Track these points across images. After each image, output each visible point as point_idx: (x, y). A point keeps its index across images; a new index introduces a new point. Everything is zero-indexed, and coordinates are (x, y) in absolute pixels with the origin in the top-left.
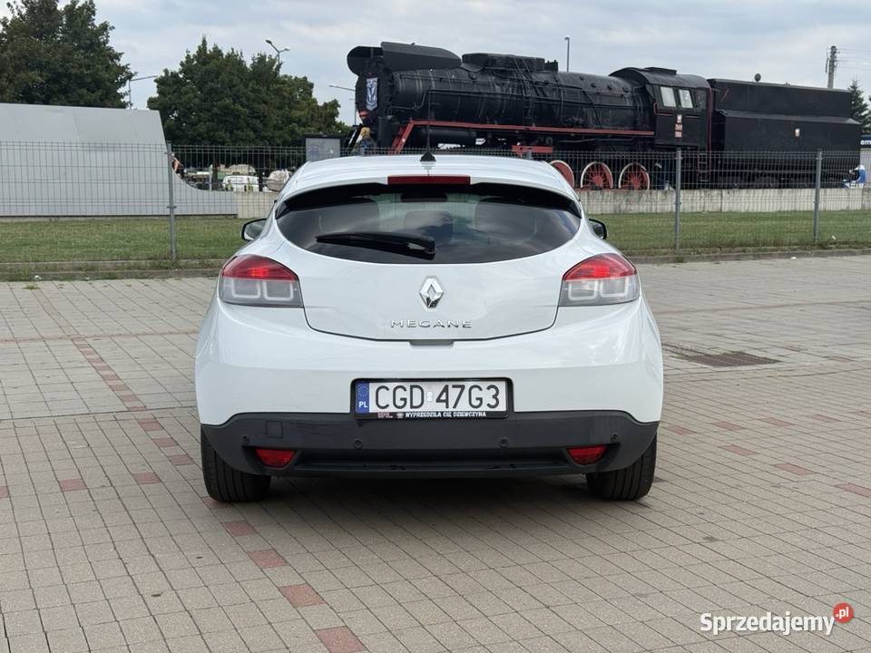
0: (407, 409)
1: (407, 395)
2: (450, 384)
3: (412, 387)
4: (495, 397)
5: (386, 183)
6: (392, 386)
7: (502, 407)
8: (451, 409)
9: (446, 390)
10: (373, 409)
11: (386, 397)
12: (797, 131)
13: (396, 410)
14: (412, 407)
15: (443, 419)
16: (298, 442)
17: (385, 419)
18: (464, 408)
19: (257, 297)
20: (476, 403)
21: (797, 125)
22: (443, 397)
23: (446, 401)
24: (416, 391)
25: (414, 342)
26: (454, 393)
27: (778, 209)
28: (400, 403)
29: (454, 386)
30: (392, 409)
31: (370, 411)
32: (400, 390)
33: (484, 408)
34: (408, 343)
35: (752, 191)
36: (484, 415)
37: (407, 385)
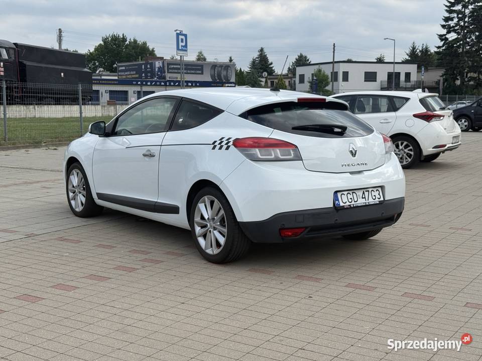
0: (353, 203)
1: (351, 197)
2: (365, 190)
3: (353, 193)
4: (379, 194)
5: (297, 101)
6: (346, 193)
7: (382, 199)
8: (367, 201)
9: (364, 193)
10: (342, 204)
11: (345, 199)
12: (62, 74)
13: (350, 204)
14: (355, 202)
15: (366, 206)
16: (310, 223)
17: (347, 208)
18: (371, 201)
19: (273, 157)
20: (374, 198)
21: (62, 71)
22: (364, 197)
23: (365, 198)
24: (354, 194)
25: (351, 173)
26: (366, 194)
27: (64, 116)
28: (350, 201)
29: (366, 191)
30: (348, 204)
31: (341, 205)
32: (349, 195)
33: (377, 200)
34: (349, 174)
35: (50, 106)
36: (378, 202)
37: (351, 192)
